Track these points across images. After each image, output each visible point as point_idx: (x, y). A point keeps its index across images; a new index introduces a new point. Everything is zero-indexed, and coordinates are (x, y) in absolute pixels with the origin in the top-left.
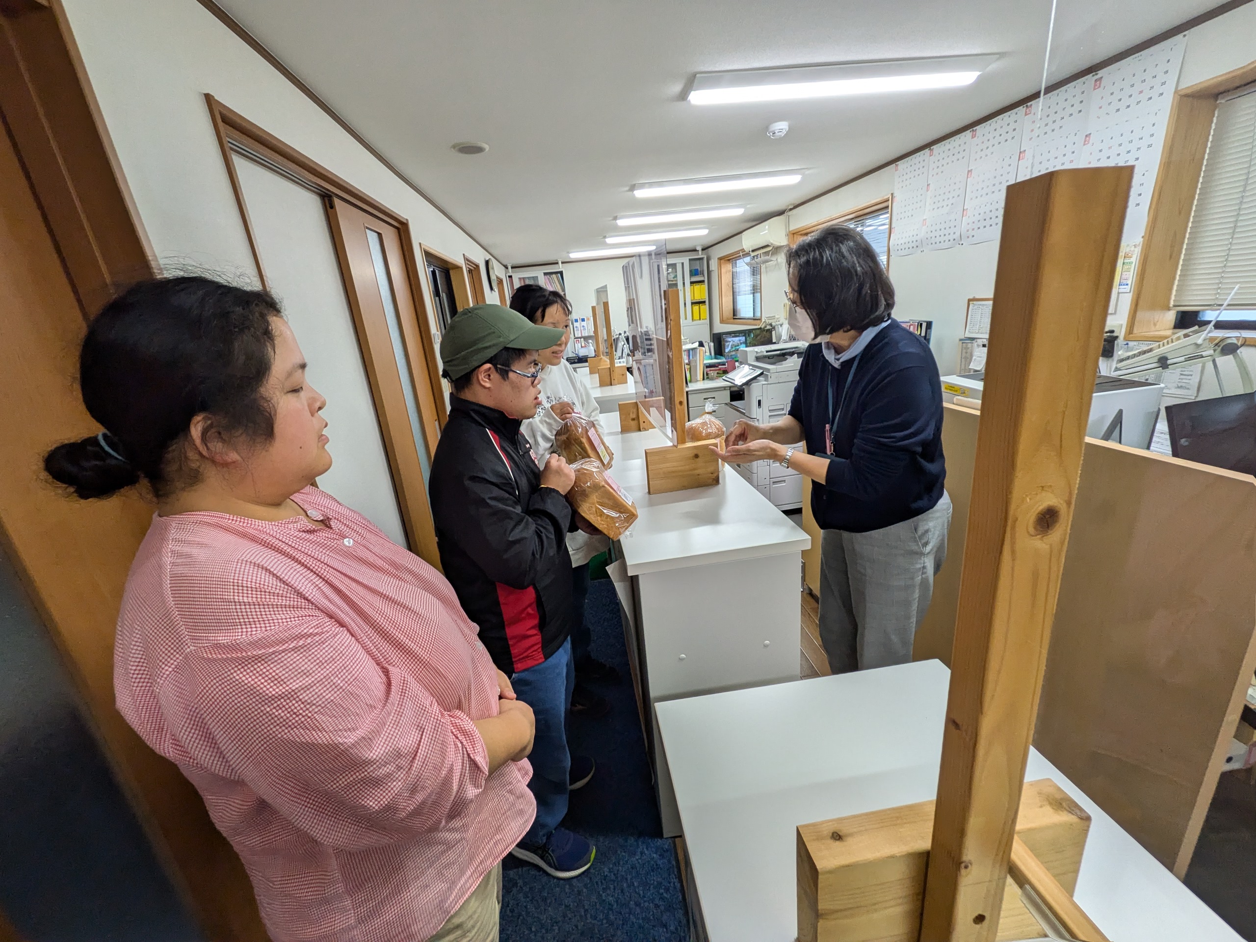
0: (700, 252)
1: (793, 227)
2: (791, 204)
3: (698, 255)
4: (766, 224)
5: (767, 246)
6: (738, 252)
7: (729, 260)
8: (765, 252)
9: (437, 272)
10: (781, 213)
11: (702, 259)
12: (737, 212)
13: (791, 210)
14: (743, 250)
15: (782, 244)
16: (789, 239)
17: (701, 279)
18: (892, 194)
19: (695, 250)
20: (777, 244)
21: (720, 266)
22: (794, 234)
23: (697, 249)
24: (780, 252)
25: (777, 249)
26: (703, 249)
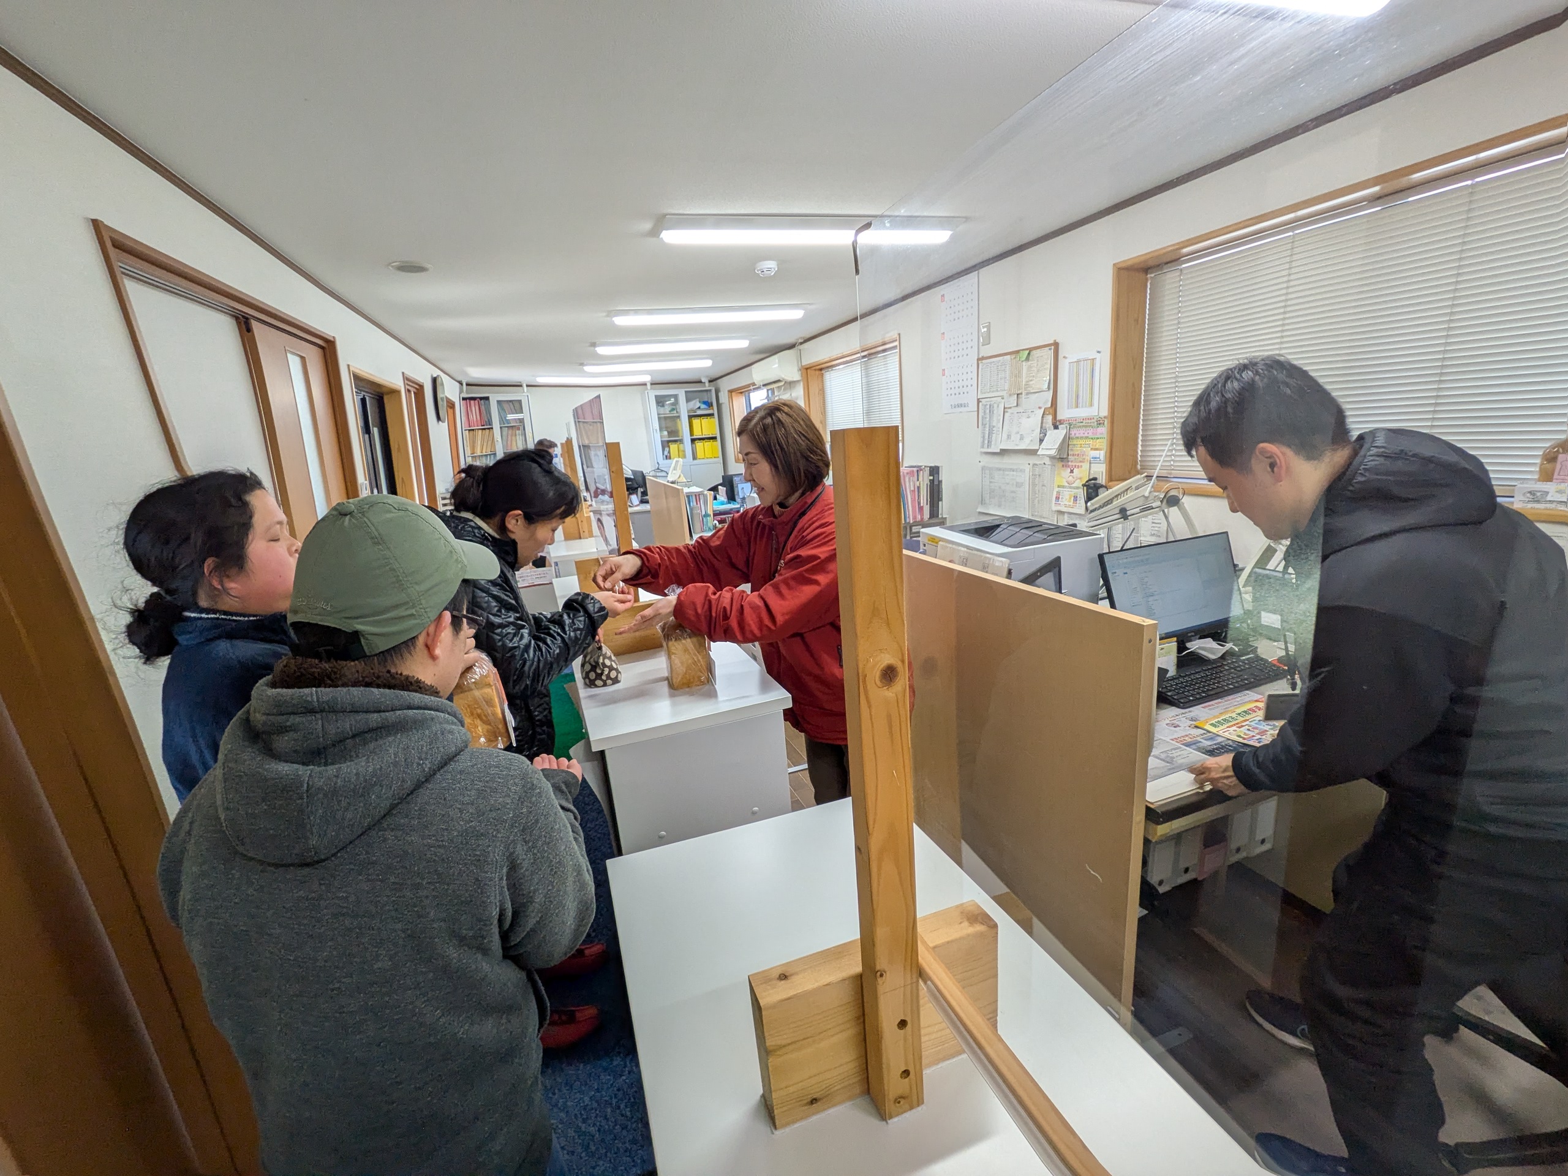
0: (706, 384)
2: (801, 338)
3: (705, 386)
4: (776, 357)
5: (779, 381)
6: (749, 386)
7: (741, 393)
8: (778, 387)
9: (368, 398)
10: (791, 347)
11: (710, 390)
12: (743, 344)
13: (801, 343)
14: (754, 384)
15: (795, 379)
16: (802, 374)
17: (710, 412)
18: (899, 334)
19: (700, 382)
20: (789, 379)
21: (731, 398)
22: (807, 369)
23: (703, 381)
24: (794, 387)
25: (790, 384)
26: (710, 381)
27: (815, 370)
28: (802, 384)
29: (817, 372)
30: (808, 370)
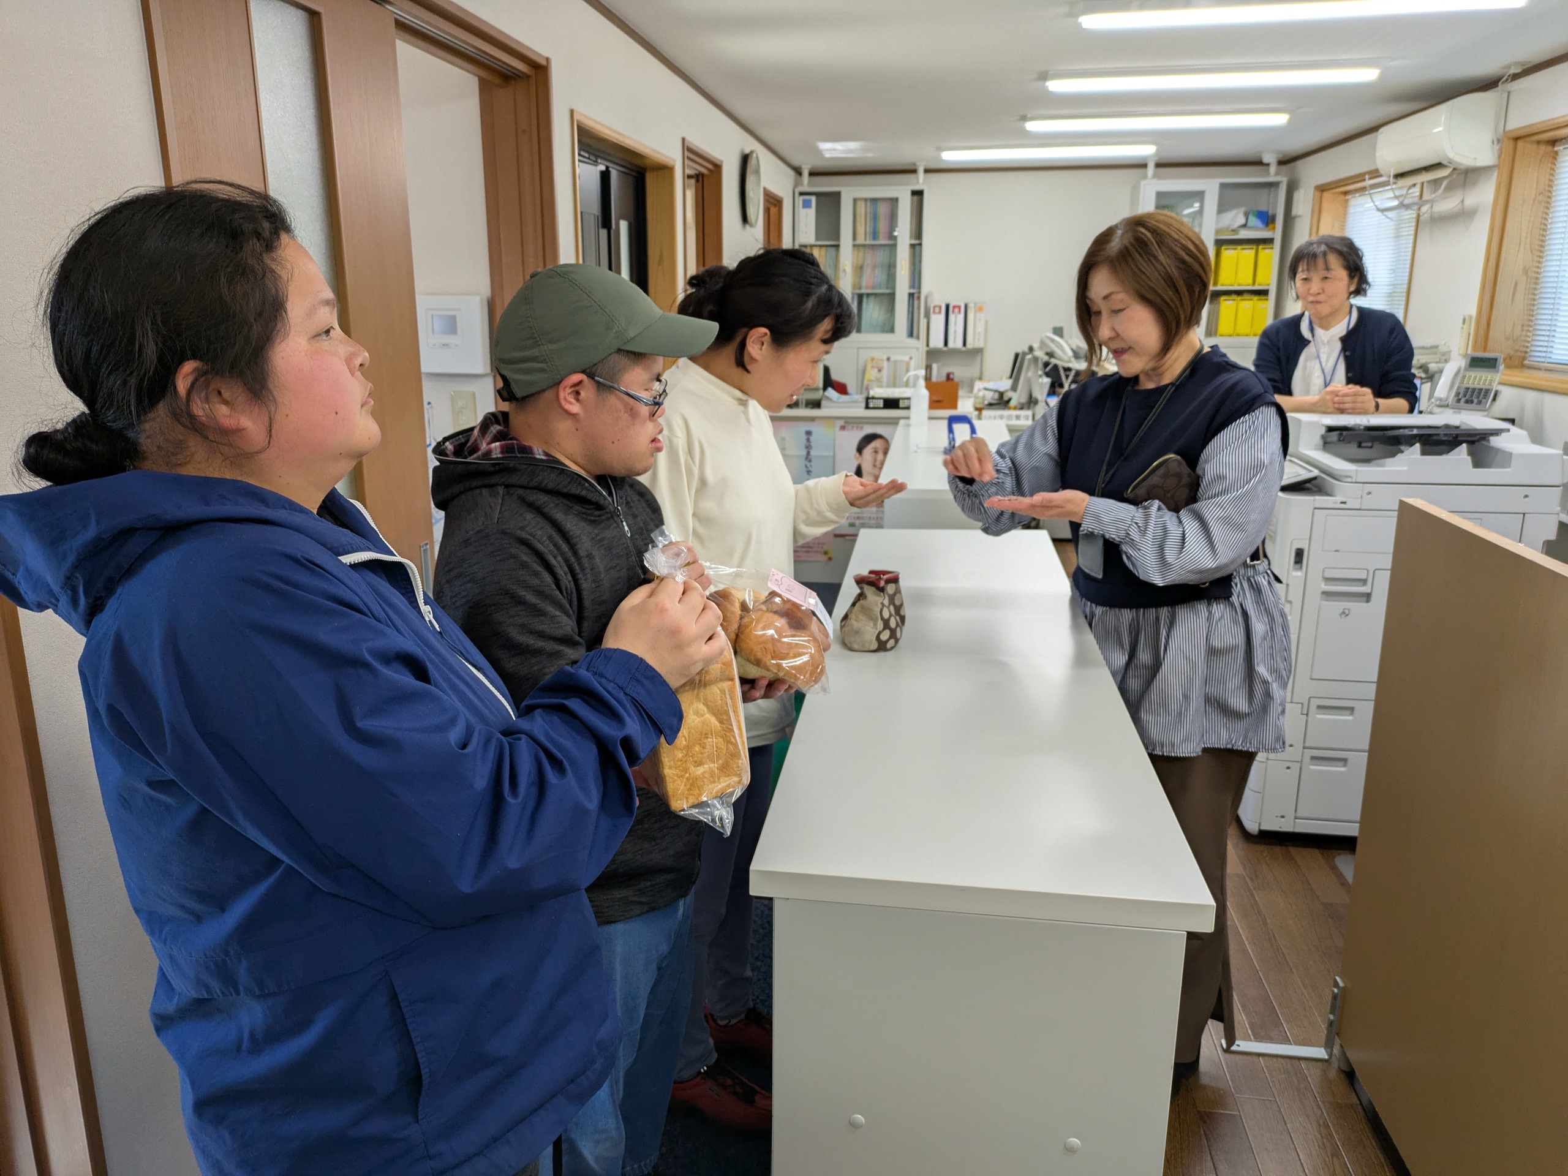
0: (1273, 169)
1: (1518, 121)
2: (1517, 65)
3: (1268, 173)
5: (1438, 166)
6: (1360, 177)
8: (1435, 181)
9: (614, 175)
10: (1489, 84)
12: (1366, 75)
13: (1512, 78)
14: (1375, 173)
15: (1480, 163)
16: (1501, 149)
17: (1267, 234)
19: (1262, 163)
20: (1472, 161)
21: (1320, 204)
22: (1517, 139)
23: (1266, 160)
24: (1474, 183)
25: (1467, 176)
26: (1282, 162)
27: (1539, 142)
28: (1495, 174)
29: (1543, 148)
30: (1520, 143)
